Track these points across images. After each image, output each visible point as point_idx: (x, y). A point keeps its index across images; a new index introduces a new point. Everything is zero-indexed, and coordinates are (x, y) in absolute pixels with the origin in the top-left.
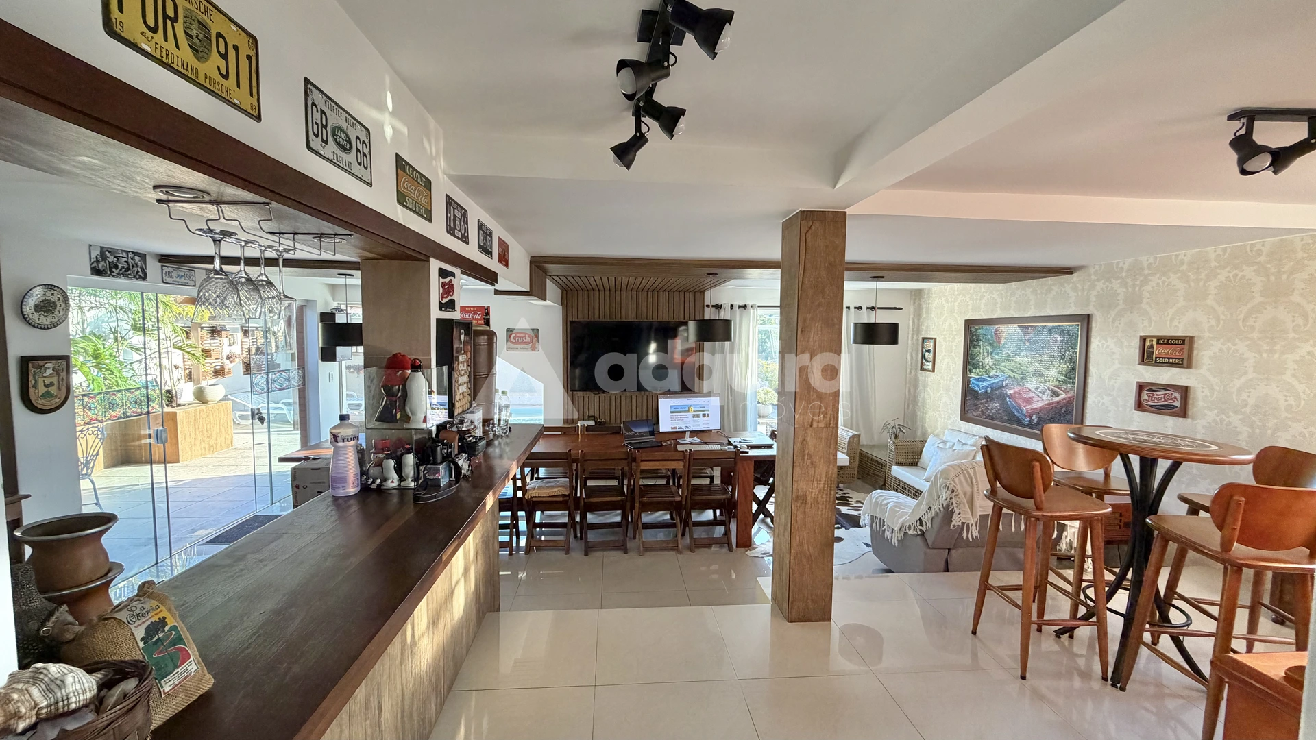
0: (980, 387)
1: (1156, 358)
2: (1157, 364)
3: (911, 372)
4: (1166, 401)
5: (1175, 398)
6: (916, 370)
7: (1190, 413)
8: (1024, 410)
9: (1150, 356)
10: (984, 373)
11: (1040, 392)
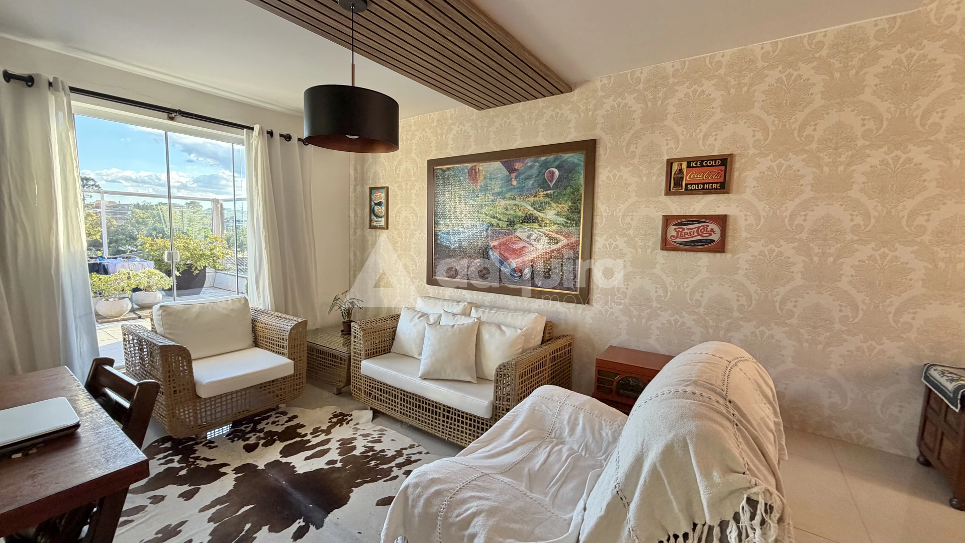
0: (453, 242)
1: (687, 185)
2: (688, 192)
3: (355, 233)
4: (701, 235)
5: (712, 230)
6: (363, 229)
7: (729, 246)
8: (513, 264)
9: (678, 183)
10: (457, 224)
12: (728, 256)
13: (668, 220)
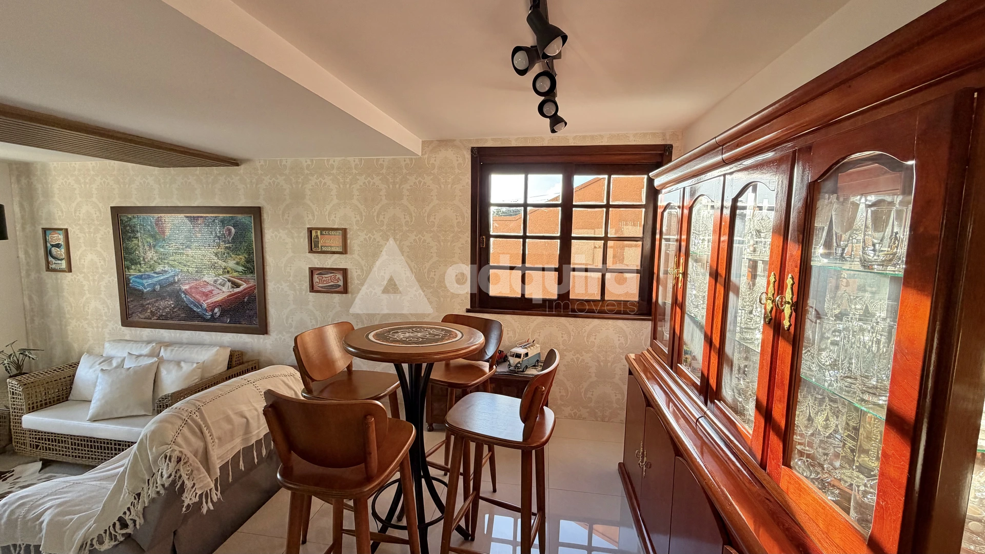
0: (146, 285)
1: (321, 246)
2: (323, 252)
3: (28, 275)
4: (333, 282)
5: (339, 278)
6: (39, 271)
7: (350, 290)
8: (205, 305)
9: (316, 245)
10: (148, 269)
11: (220, 284)
12: (349, 295)
13: (312, 271)
